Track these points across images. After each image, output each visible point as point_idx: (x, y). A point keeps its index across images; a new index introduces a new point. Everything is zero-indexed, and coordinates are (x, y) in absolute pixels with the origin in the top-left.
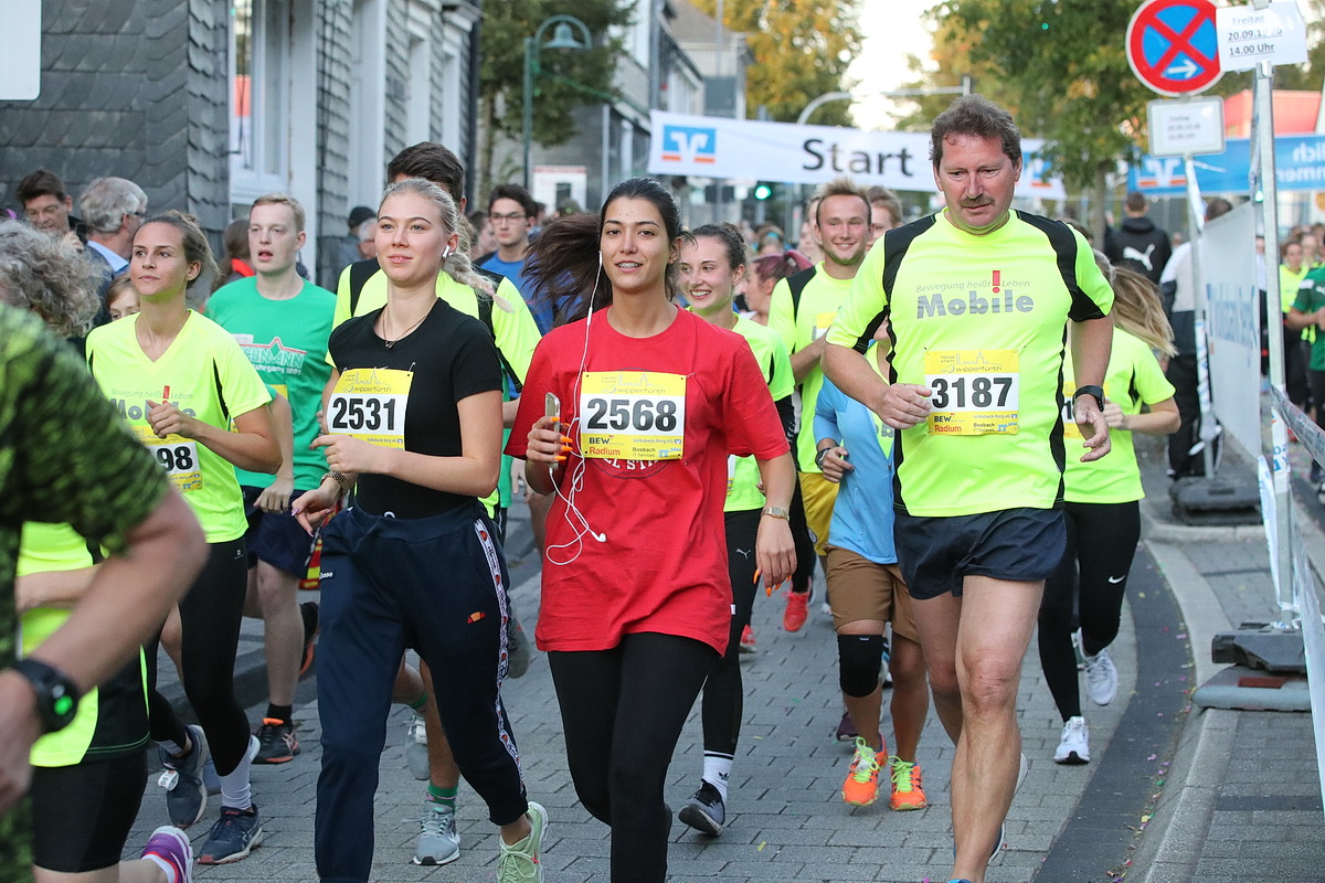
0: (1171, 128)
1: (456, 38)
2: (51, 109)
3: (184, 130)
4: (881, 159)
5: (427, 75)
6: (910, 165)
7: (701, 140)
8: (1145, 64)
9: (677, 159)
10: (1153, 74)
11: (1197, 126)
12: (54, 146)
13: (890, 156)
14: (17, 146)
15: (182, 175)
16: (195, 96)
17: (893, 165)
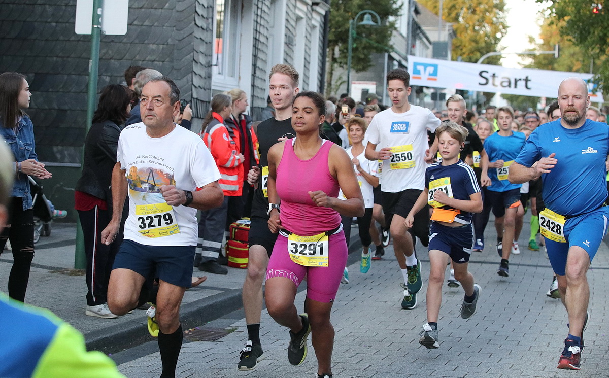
1: (318, 18)
2: (131, 43)
3: (192, 54)
4: (516, 81)
5: (304, 35)
6: (529, 84)
7: (431, 69)
9: (419, 78)
12: (132, 60)
13: (520, 80)
14: (115, 59)
15: (190, 75)
16: (197, 38)
17: (521, 84)
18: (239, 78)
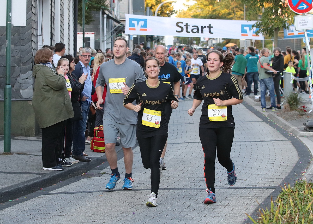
0: (300, 23)
3: (31, 30)
4: (202, 28)
5: (67, 8)
6: (212, 30)
7: (142, 23)
8: (293, 5)
9: (135, 29)
10: (294, 8)
11: (307, 22)
13: (205, 27)
15: (31, 42)
17: (206, 30)
18: (43, 40)
